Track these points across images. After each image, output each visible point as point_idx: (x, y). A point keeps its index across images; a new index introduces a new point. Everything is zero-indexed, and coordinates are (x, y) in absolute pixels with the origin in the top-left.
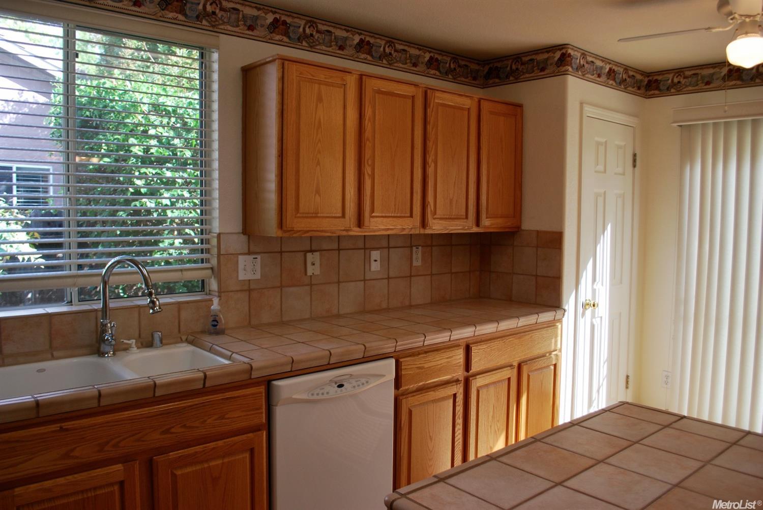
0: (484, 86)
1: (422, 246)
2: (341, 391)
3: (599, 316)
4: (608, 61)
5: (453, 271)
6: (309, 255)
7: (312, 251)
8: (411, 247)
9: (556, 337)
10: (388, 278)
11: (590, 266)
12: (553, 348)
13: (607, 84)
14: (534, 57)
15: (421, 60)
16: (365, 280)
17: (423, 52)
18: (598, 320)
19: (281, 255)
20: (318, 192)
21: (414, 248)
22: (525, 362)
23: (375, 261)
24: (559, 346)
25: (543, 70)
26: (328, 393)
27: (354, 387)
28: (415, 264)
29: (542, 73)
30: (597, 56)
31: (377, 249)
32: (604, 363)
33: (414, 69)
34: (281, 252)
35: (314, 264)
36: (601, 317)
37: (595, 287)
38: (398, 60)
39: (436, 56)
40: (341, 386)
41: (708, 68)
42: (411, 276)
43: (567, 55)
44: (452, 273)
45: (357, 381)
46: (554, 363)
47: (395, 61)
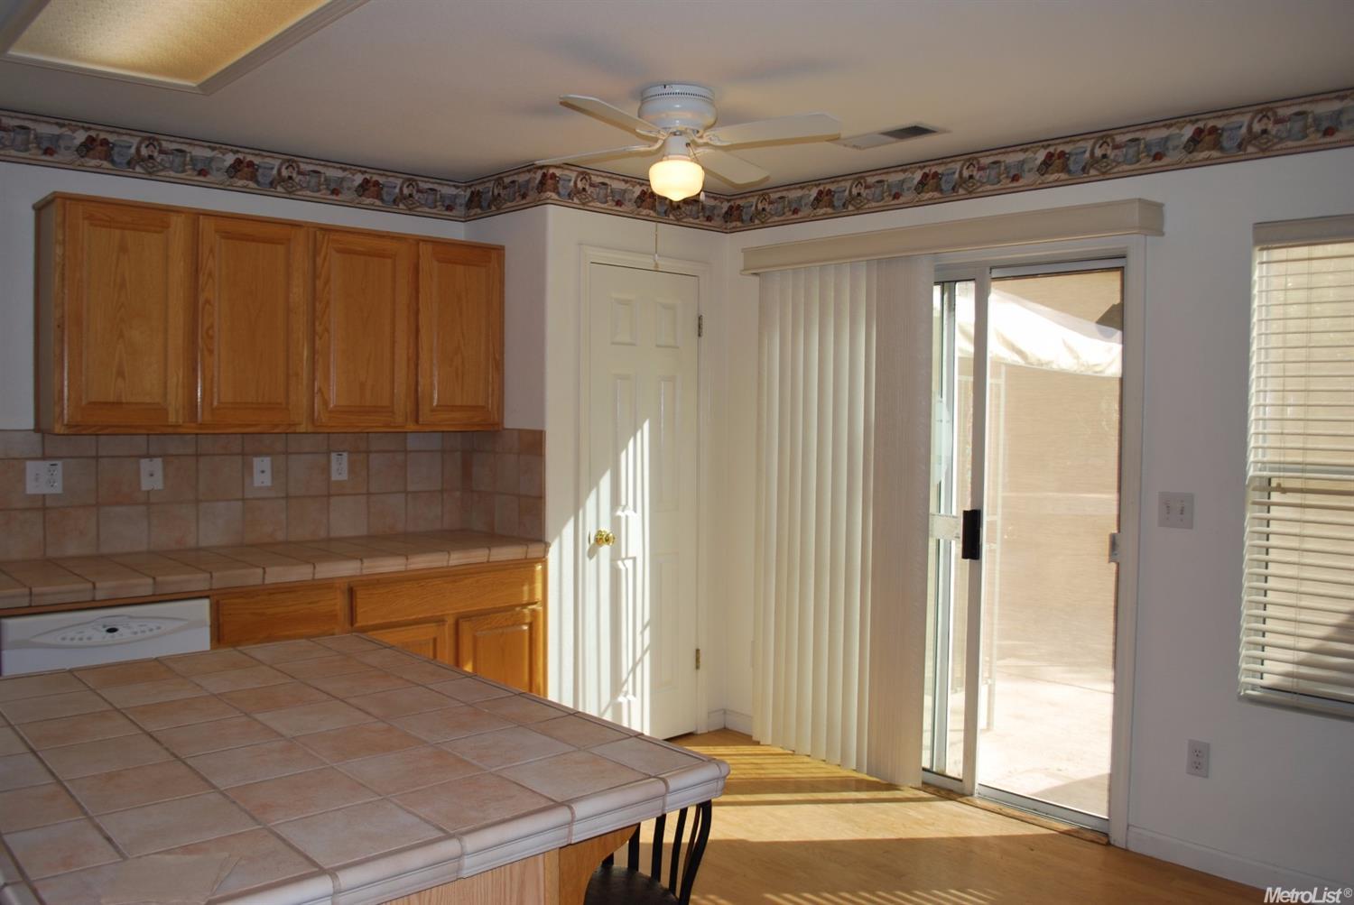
0: (466, 219)
1: (350, 452)
2: (112, 637)
3: (630, 555)
4: (638, 181)
5: (410, 488)
6: (144, 463)
7: (149, 456)
8: (328, 453)
9: (532, 582)
10: (287, 497)
11: (605, 483)
12: (526, 599)
13: (638, 214)
14: (515, 178)
15: (345, 184)
16: (243, 500)
17: (351, 173)
18: (629, 563)
19: (97, 461)
20: (120, 374)
21: (334, 456)
22: (467, 617)
23: (263, 472)
24: (539, 596)
25: (524, 196)
26: (89, 638)
27: (136, 633)
28: (335, 477)
29: (524, 202)
30: (613, 175)
31: (267, 454)
32: (644, 628)
33: (334, 197)
34: (97, 458)
35: (152, 475)
36: (634, 559)
37: (619, 513)
38: (304, 185)
39: (375, 178)
40: (112, 630)
41: (795, 189)
42: (329, 496)
43: (549, 176)
44: (406, 492)
45: (141, 626)
46: (528, 620)
47: (298, 187)
